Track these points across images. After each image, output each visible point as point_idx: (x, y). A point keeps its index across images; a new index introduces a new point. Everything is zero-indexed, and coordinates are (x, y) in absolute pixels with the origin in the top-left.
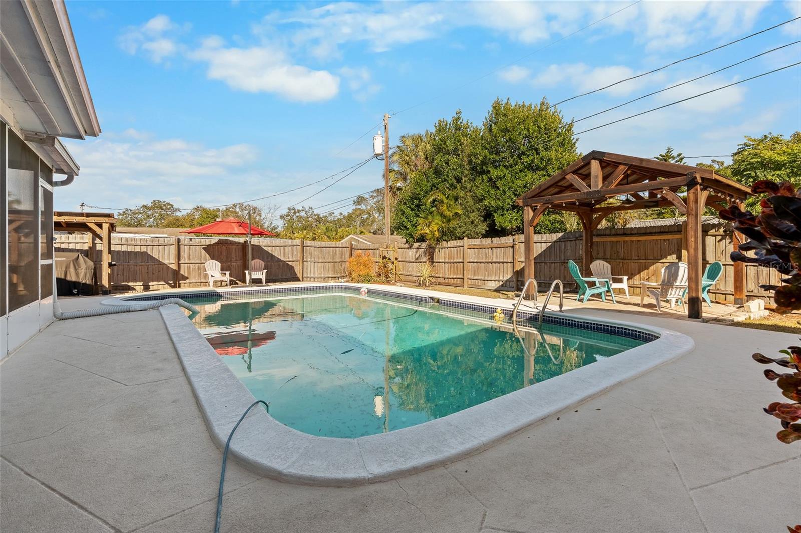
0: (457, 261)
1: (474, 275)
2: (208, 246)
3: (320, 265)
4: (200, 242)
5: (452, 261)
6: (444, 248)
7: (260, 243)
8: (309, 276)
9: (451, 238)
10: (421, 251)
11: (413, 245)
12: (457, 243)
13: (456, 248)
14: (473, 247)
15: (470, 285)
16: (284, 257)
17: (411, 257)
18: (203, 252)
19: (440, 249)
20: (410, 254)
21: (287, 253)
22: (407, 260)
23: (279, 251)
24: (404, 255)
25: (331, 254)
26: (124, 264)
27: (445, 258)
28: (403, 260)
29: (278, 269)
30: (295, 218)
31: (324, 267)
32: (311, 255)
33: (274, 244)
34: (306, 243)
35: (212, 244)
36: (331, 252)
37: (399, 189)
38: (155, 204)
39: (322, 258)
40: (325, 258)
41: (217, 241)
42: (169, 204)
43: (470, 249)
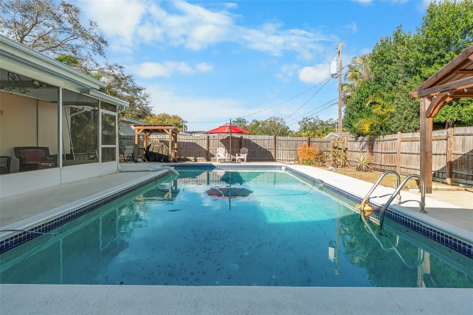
0: (392, 151)
1: (407, 164)
2: (222, 140)
3: (286, 152)
4: (219, 138)
5: (387, 152)
6: (381, 141)
7: (249, 138)
8: (279, 158)
9: (387, 132)
10: (364, 143)
11: (358, 139)
12: (392, 136)
13: (391, 140)
14: (406, 140)
15: (403, 172)
16: (264, 146)
17: (356, 148)
18: (220, 142)
19: (378, 142)
20: (356, 145)
21: (265, 144)
22: (354, 150)
23: (260, 142)
24: (351, 146)
25: (294, 145)
26: (186, 148)
27: (382, 149)
28: (351, 150)
29: (260, 153)
30: (307, 123)
31: (290, 153)
32: (281, 145)
33: (258, 139)
34: (277, 138)
35: (224, 138)
36: (294, 143)
37: (349, 97)
38: (238, 120)
39: (288, 147)
40: (290, 148)
41: (226, 137)
42: (244, 119)
43: (403, 141)
